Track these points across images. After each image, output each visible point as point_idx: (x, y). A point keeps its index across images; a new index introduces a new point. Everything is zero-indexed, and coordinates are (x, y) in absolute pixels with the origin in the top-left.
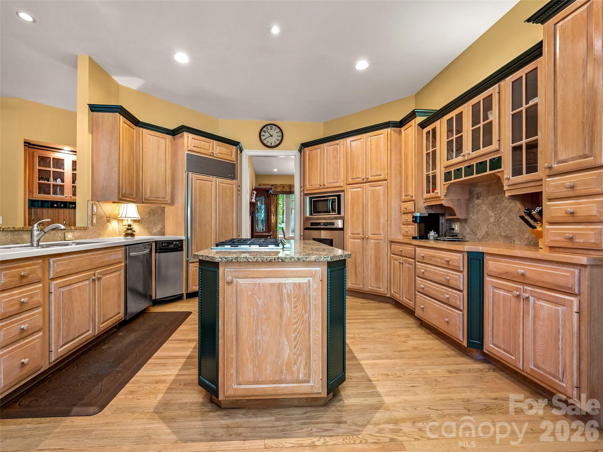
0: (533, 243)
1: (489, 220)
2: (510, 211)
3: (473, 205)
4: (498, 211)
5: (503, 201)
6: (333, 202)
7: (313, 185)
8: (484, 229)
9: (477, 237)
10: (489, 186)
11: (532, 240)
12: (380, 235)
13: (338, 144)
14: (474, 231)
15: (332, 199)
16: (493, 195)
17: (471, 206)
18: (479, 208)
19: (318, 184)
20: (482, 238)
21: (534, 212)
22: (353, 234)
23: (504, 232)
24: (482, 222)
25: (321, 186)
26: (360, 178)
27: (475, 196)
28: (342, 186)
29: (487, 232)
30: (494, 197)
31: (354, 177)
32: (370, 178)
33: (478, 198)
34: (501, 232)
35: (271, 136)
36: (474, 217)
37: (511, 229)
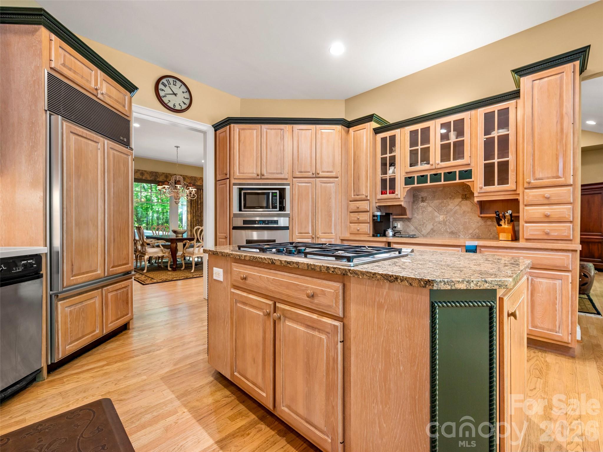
0: (476, 237)
1: (434, 219)
2: (455, 213)
3: (418, 207)
4: (444, 213)
5: (449, 205)
6: (274, 195)
7: (246, 173)
8: (429, 227)
9: (422, 233)
10: (434, 192)
11: (475, 235)
12: (332, 233)
13: (282, 129)
14: (418, 228)
15: (272, 193)
16: (439, 200)
17: (415, 207)
18: (424, 209)
19: (253, 173)
20: (427, 234)
21: (507, 214)
22: (301, 233)
23: (450, 229)
24: (427, 221)
25: (258, 175)
26: (309, 172)
27: (420, 200)
28: (287, 179)
29: (432, 229)
30: (440, 201)
31: (303, 170)
32: (320, 173)
33: (423, 201)
34: (446, 229)
35: (175, 95)
36: (419, 217)
37: (456, 226)
